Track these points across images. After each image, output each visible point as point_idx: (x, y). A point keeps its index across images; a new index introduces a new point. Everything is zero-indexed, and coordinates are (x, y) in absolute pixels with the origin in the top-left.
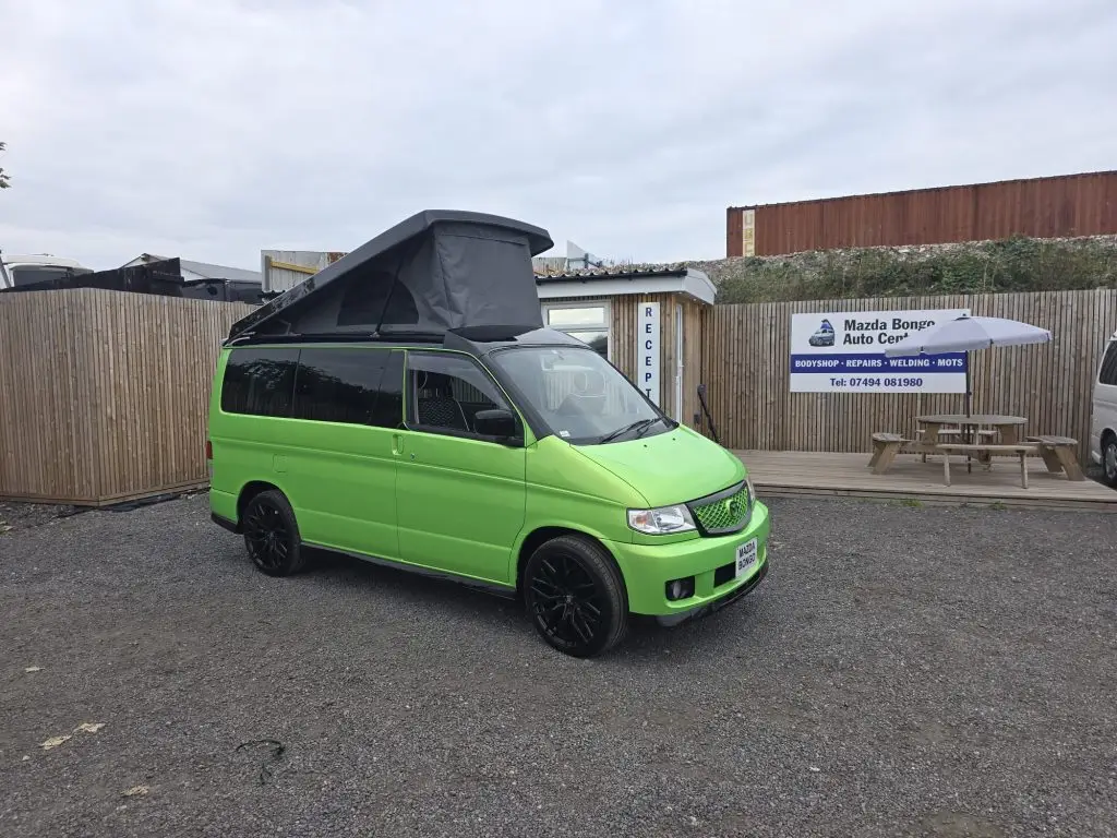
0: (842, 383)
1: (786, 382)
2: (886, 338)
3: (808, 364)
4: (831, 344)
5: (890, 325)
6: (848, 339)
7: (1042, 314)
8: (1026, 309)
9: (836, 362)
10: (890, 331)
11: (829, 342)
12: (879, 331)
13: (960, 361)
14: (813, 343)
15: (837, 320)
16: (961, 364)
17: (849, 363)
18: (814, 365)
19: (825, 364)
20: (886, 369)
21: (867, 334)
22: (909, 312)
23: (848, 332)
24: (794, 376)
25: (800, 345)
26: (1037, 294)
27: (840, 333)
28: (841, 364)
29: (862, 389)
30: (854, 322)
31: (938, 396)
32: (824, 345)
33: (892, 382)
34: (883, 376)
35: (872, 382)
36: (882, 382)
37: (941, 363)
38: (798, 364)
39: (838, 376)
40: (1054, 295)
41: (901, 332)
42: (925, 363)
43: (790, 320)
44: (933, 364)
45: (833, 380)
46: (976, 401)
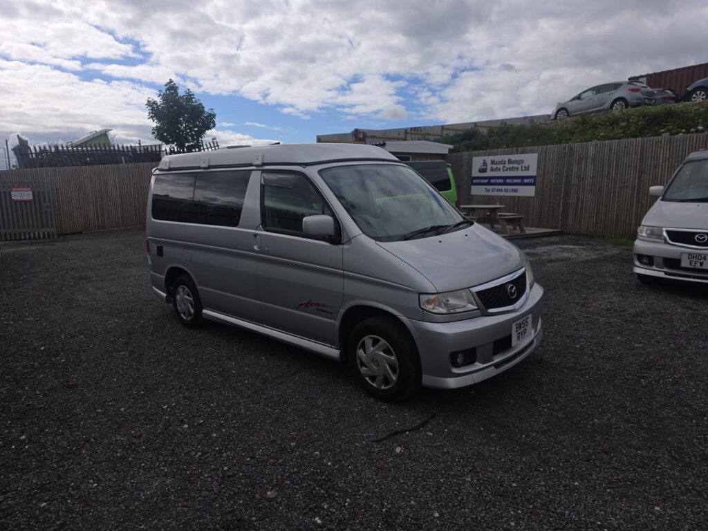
0: (488, 191)
1: (468, 190)
2: (506, 169)
3: (478, 181)
4: (486, 172)
5: (507, 162)
6: (492, 170)
9: (487, 180)
10: (507, 166)
12: (503, 165)
13: (532, 180)
14: (480, 171)
15: (489, 159)
17: (492, 181)
18: (480, 182)
19: (484, 181)
20: (505, 184)
21: (499, 166)
22: (515, 156)
23: (492, 166)
24: (473, 187)
25: (475, 173)
27: (489, 167)
28: (489, 181)
29: (496, 194)
30: (494, 161)
31: (524, 198)
32: (484, 172)
33: (506, 190)
34: (504, 187)
35: (501, 190)
37: (526, 181)
38: (474, 181)
39: (488, 187)
40: (572, 146)
41: (511, 166)
42: (519, 181)
43: (472, 159)
44: (523, 181)
45: (486, 189)
46: (538, 200)
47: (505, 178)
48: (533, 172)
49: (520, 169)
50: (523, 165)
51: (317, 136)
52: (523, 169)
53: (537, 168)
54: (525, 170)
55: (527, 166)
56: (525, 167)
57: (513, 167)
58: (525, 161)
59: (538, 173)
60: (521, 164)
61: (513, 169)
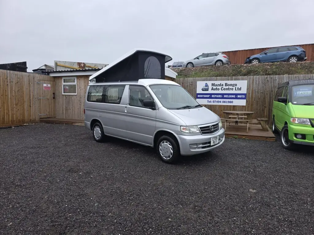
0: (210, 102)
2: (223, 89)
3: (201, 96)
4: (208, 90)
5: (224, 85)
6: (212, 89)
7: (268, 82)
8: (263, 81)
9: (209, 96)
10: (224, 87)
11: (207, 90)
12: (221, 87)
13: (244, 96)
14: (203, 90)
15: (210, 83)
16: (244, 97)
17: (213, 96)
18: (203, 96)
19: (206, 96)
20: (223, 98)
21: (218, 87)
22: (230, 81)
23: (212, 87)
25: (199, 91)
26: (267, 76)
27: (210, 87)
28: (211, 96)
29: (216, 104)
30: (214, 84)
31: (237, 106)
32: (206, 91)
33: (225, 102)
34: (222, 100)
35: (219, 102)
37: (239, 96)
38: (199, 96)
39: (210, 100)
40: (272, 77)
41: (227, 87)
42: (234, 96)
43: (196, 83)
44: (236, 97)
45: (208, 101)
46: (248, 108)
47: (223, 94)
48: (244, 91)
49: (234, 89)
50: (237, 87)
51: (55, 61)
52: (237, 89)
53: (247, 89)
54: (238, 90)
55: (239, 88)
56: (238, 88)
57: (229, 88)
58: (237, 85)
59: (248, 92)
60: (234, 86)
61: (229, 89)
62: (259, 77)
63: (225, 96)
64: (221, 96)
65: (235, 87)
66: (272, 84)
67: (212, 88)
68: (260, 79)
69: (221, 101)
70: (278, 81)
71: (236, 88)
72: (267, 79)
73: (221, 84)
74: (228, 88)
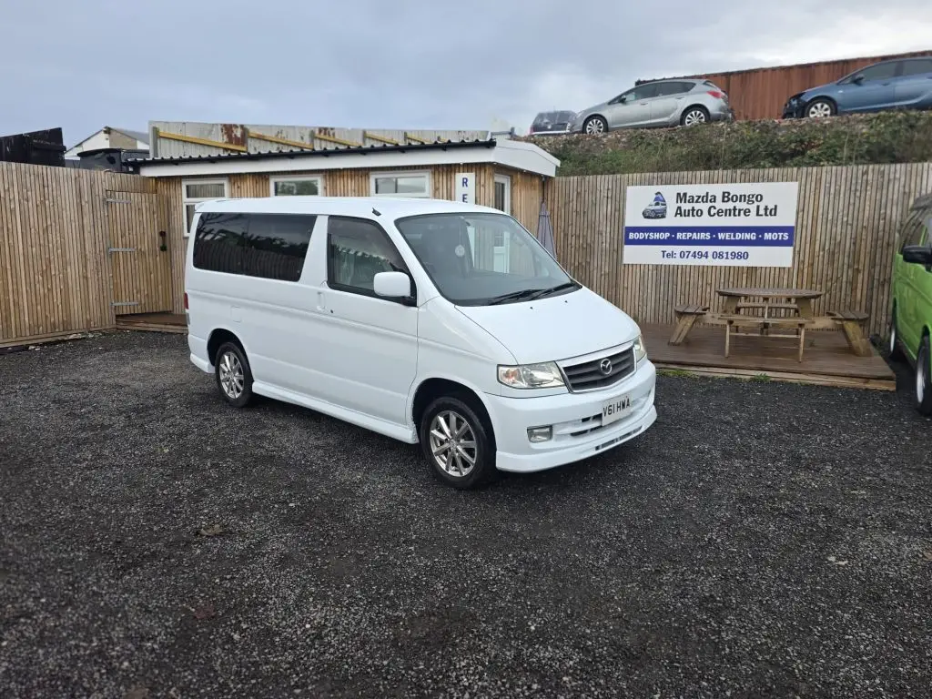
0: (671, 255)
1: (619, 253)
2: (716, 211)
3: (641, 236)
4: (663, 217)
5: (719, 198)
6: (679, 212)
7: (869, 188)
8: (854, 182)
9: (667, 235)
10: (719, 205)
11: (661, 215)
12: (710, 204)
13: (786, 235)
14: (646, 215)
15: (669, 192)
16: (786, 237)
17: (679, 236)
18: (645, 237)
19: (657, 236)
20: (714, 242)
21: (697, 206)
22: (739, 185)
23: (679, 204)
24: (628, 249)
25: (633, 218)
26: (865, 167)
27: (672, 207)
28: (672, 236)
29: (691, 261)
30: (685, 194)
31: (763, 270)
32: (656, 217)
33: (720, 255)
34: (711, 249)
35: (701, 255)
36: (710, 255)
37: (768, 236)
38: (631, 236)
39: (669, 248)
40: (882, 169)
41: (730, 205)
42: (752, 236)
43: (625, 192)
44: (760, 237)
45: (664, 252)
46: (800, 274)
47: (714, 230)
48: (786, 218)
49: (754, 212)
50: (762, 205)
52: (762, 212)
53: (798, 213)
54: (766, 215)
55: (771, 206)
56: (766, 209)
57: (735, 209)
58: (761, 196)
59: (800, 220)
60: (753, 202)
61: (737, 212)
62: (839, 172)
63: (721, 236)
64: (708, 236)
65: (756, 204)
66: (885, 191)
67: (679, 208)
68: (844, 176)
69: (707, 253)
70: (902, 183)
71: (758, 207)
72: (865, 177)
73: (710, 195)
74: (732, 208)
